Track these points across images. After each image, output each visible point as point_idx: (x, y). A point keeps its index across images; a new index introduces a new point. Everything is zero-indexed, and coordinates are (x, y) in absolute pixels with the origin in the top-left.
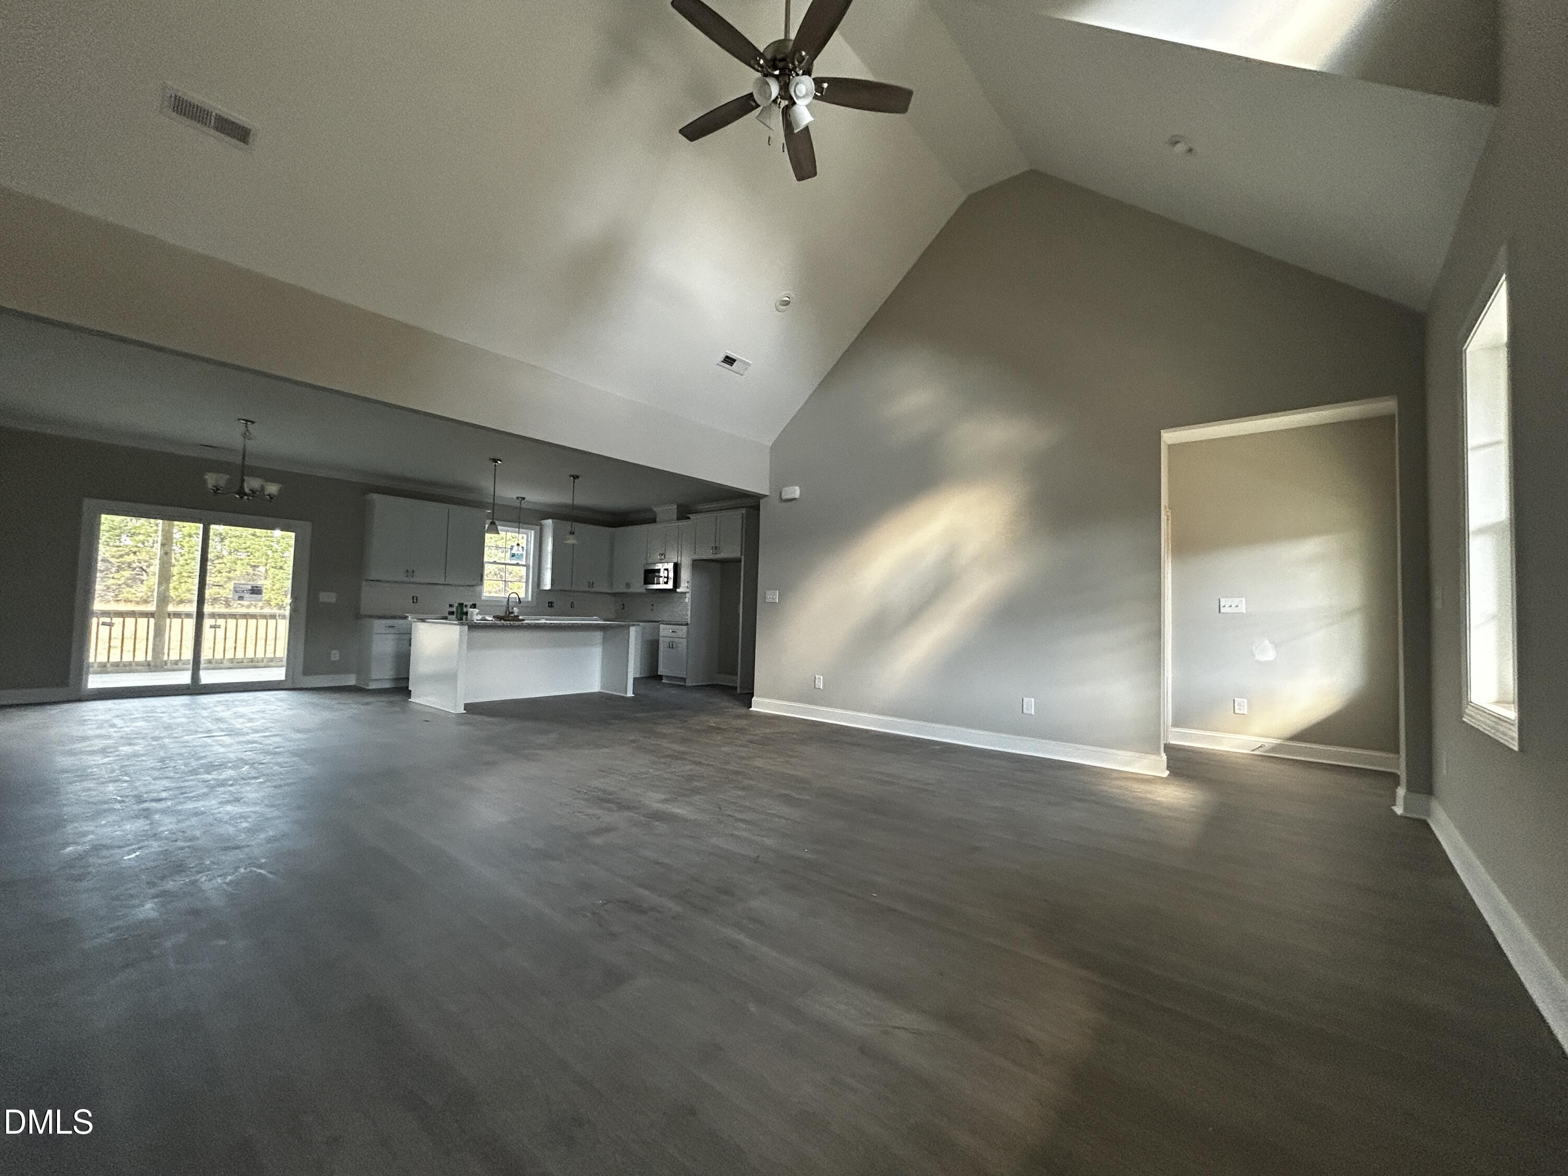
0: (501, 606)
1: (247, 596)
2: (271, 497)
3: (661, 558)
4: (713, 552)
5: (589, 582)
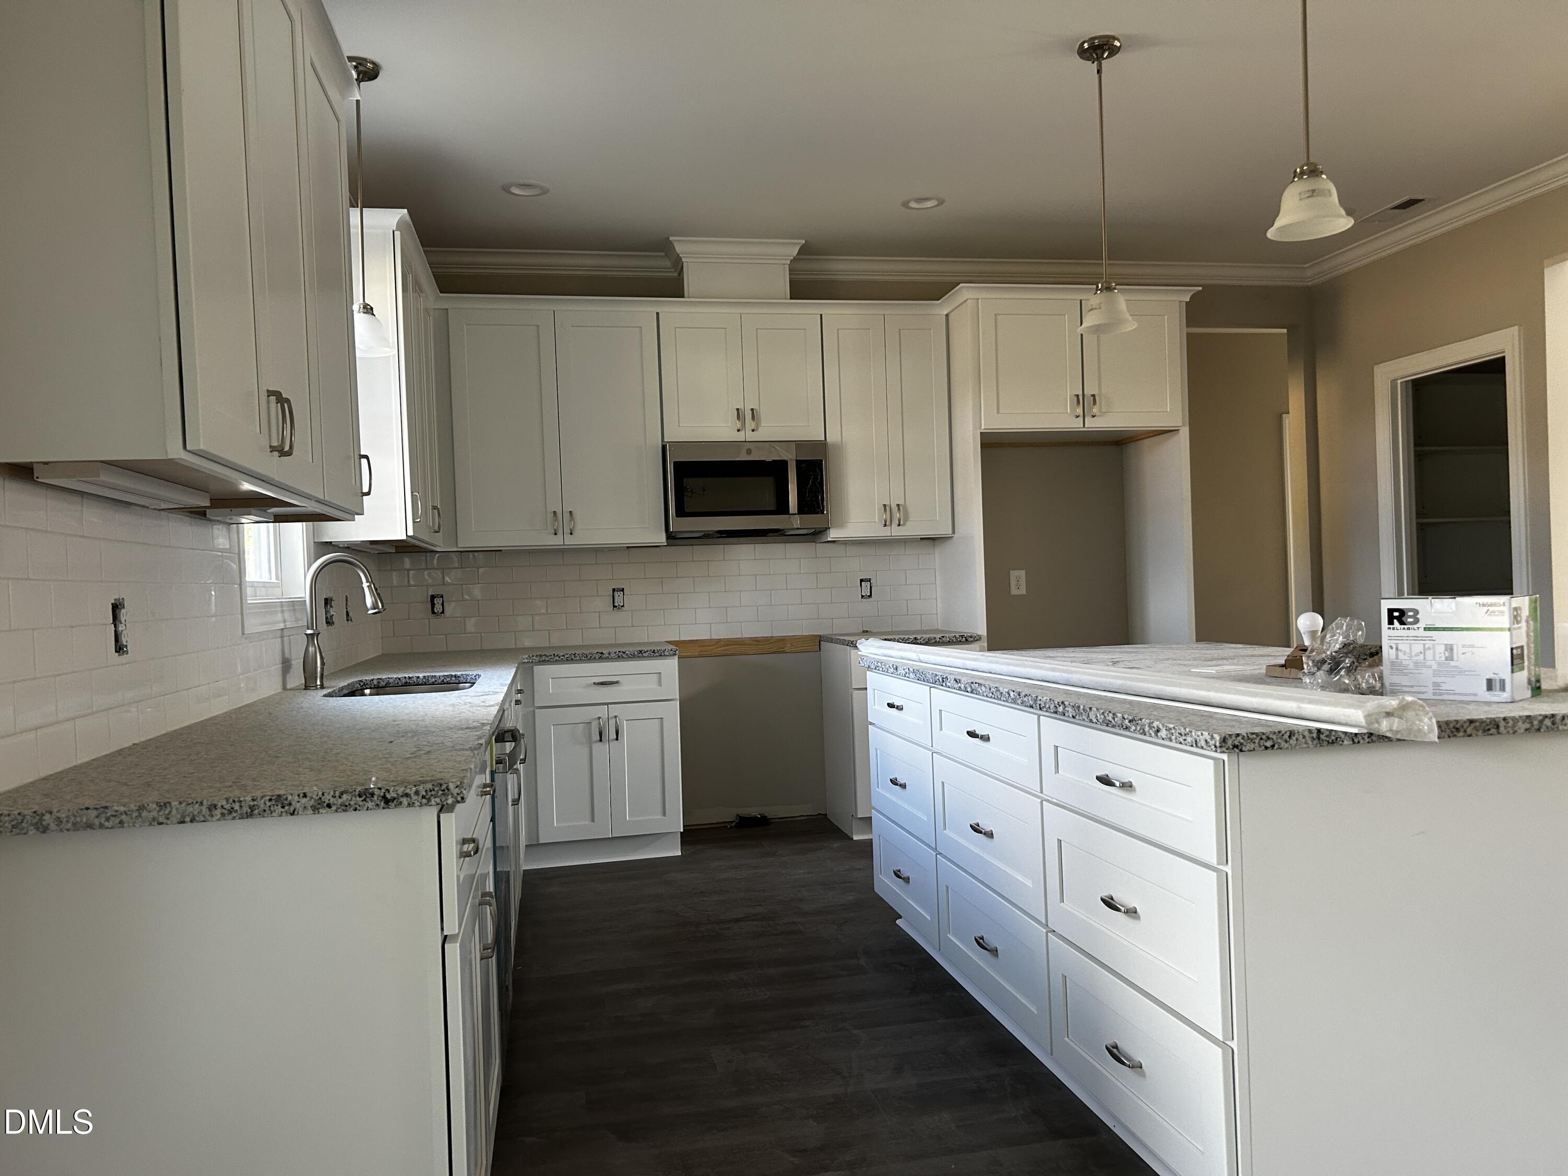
3: (739, 425)
4: (1079, 411)
5: (434, 508)
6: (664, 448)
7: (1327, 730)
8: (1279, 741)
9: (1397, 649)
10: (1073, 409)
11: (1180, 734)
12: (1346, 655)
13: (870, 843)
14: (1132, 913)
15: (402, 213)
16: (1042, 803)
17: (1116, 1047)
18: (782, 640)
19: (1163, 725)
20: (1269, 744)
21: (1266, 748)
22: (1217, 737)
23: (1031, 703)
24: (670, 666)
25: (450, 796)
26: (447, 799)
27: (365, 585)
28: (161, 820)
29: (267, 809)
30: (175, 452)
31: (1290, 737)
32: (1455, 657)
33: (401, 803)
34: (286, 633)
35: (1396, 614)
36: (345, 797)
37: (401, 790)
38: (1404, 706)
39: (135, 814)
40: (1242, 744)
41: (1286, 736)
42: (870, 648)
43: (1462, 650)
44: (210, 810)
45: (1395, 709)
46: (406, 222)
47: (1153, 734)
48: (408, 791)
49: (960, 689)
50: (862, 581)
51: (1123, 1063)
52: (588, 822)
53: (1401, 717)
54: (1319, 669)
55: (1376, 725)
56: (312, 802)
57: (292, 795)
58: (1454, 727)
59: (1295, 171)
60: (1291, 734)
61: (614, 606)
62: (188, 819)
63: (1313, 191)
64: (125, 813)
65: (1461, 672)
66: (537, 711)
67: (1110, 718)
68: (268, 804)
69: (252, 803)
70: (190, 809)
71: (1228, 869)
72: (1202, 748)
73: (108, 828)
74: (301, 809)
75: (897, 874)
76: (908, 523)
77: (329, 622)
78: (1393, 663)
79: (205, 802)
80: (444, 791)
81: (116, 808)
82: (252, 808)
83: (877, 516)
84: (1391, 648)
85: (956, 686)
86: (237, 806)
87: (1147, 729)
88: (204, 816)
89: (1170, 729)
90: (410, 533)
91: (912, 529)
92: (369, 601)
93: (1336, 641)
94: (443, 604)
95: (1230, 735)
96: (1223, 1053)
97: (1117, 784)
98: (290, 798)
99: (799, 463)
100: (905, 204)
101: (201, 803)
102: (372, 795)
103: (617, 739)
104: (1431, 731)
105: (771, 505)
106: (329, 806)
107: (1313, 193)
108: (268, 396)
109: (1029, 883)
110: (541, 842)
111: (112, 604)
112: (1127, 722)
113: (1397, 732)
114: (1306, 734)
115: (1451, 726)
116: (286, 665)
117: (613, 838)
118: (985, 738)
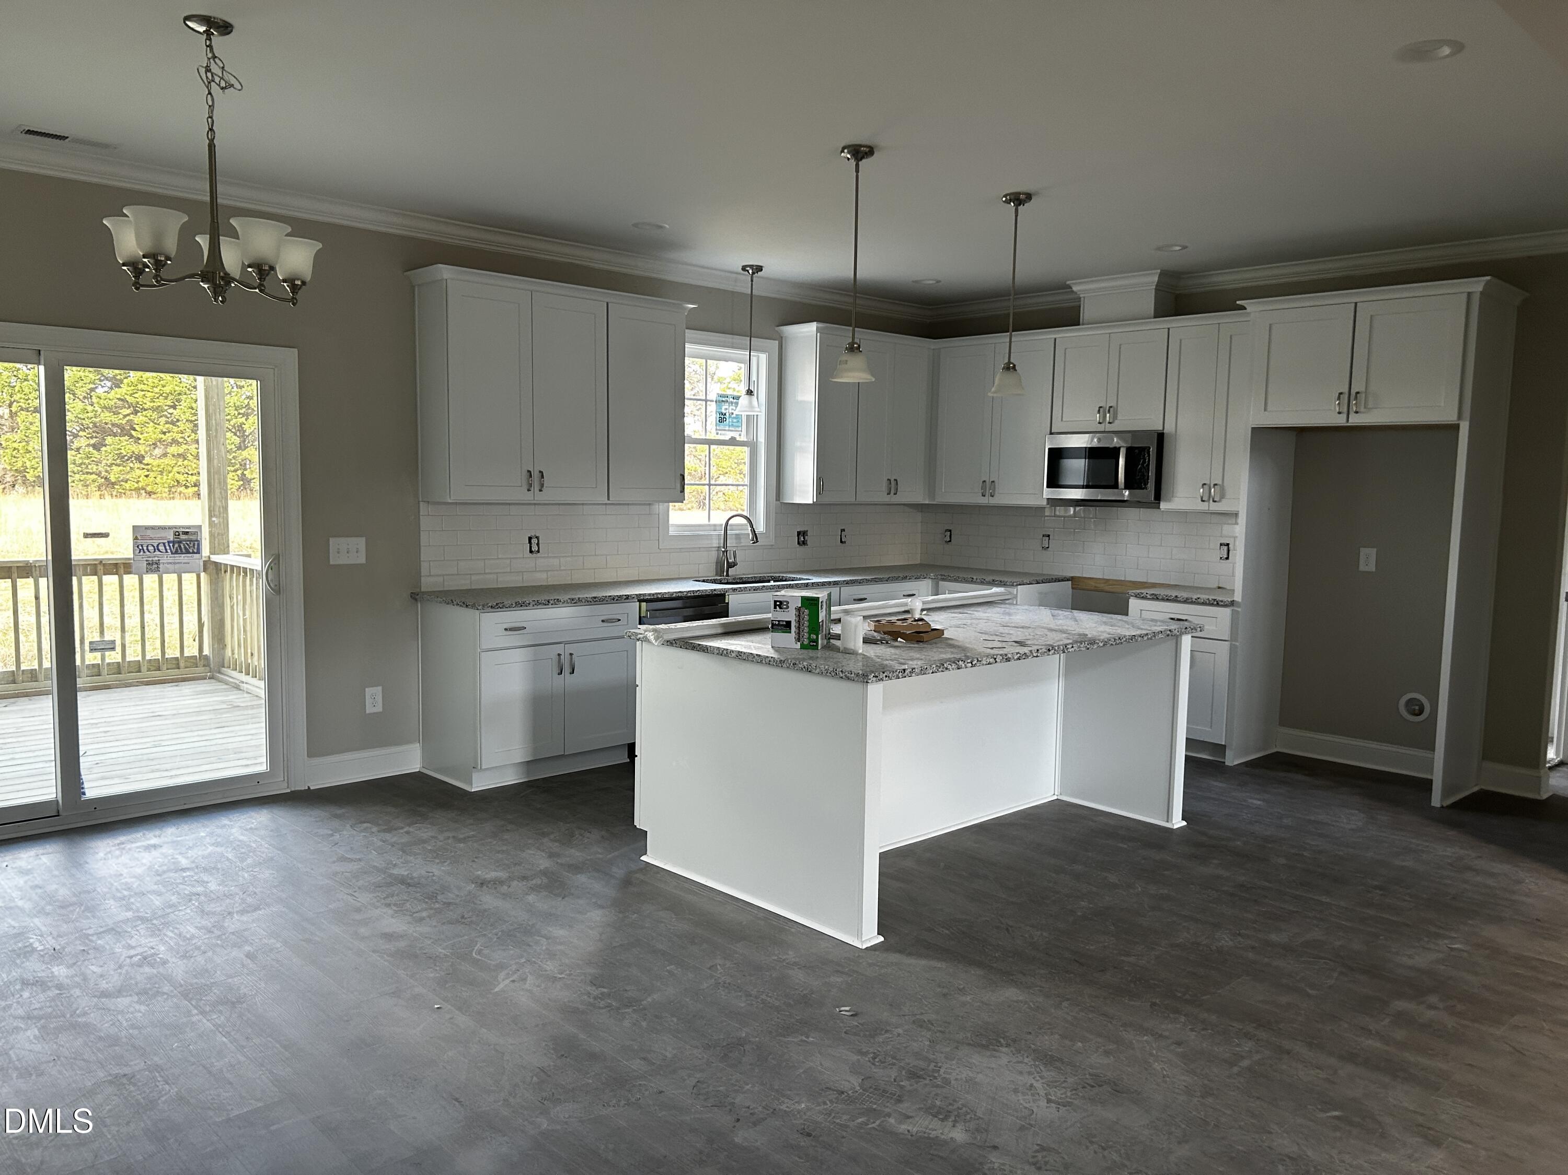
0: (709, 549)
1: (166, 558)
2: (296, 284)
3: (1100, 419)
4: (1343, 408)
10: (1337, 407)
15: (819, 323)
61: (1043, 548)
83: (1199, 493)
99: (1131, 449)
105: (1112, 481)
111: (529, 537)
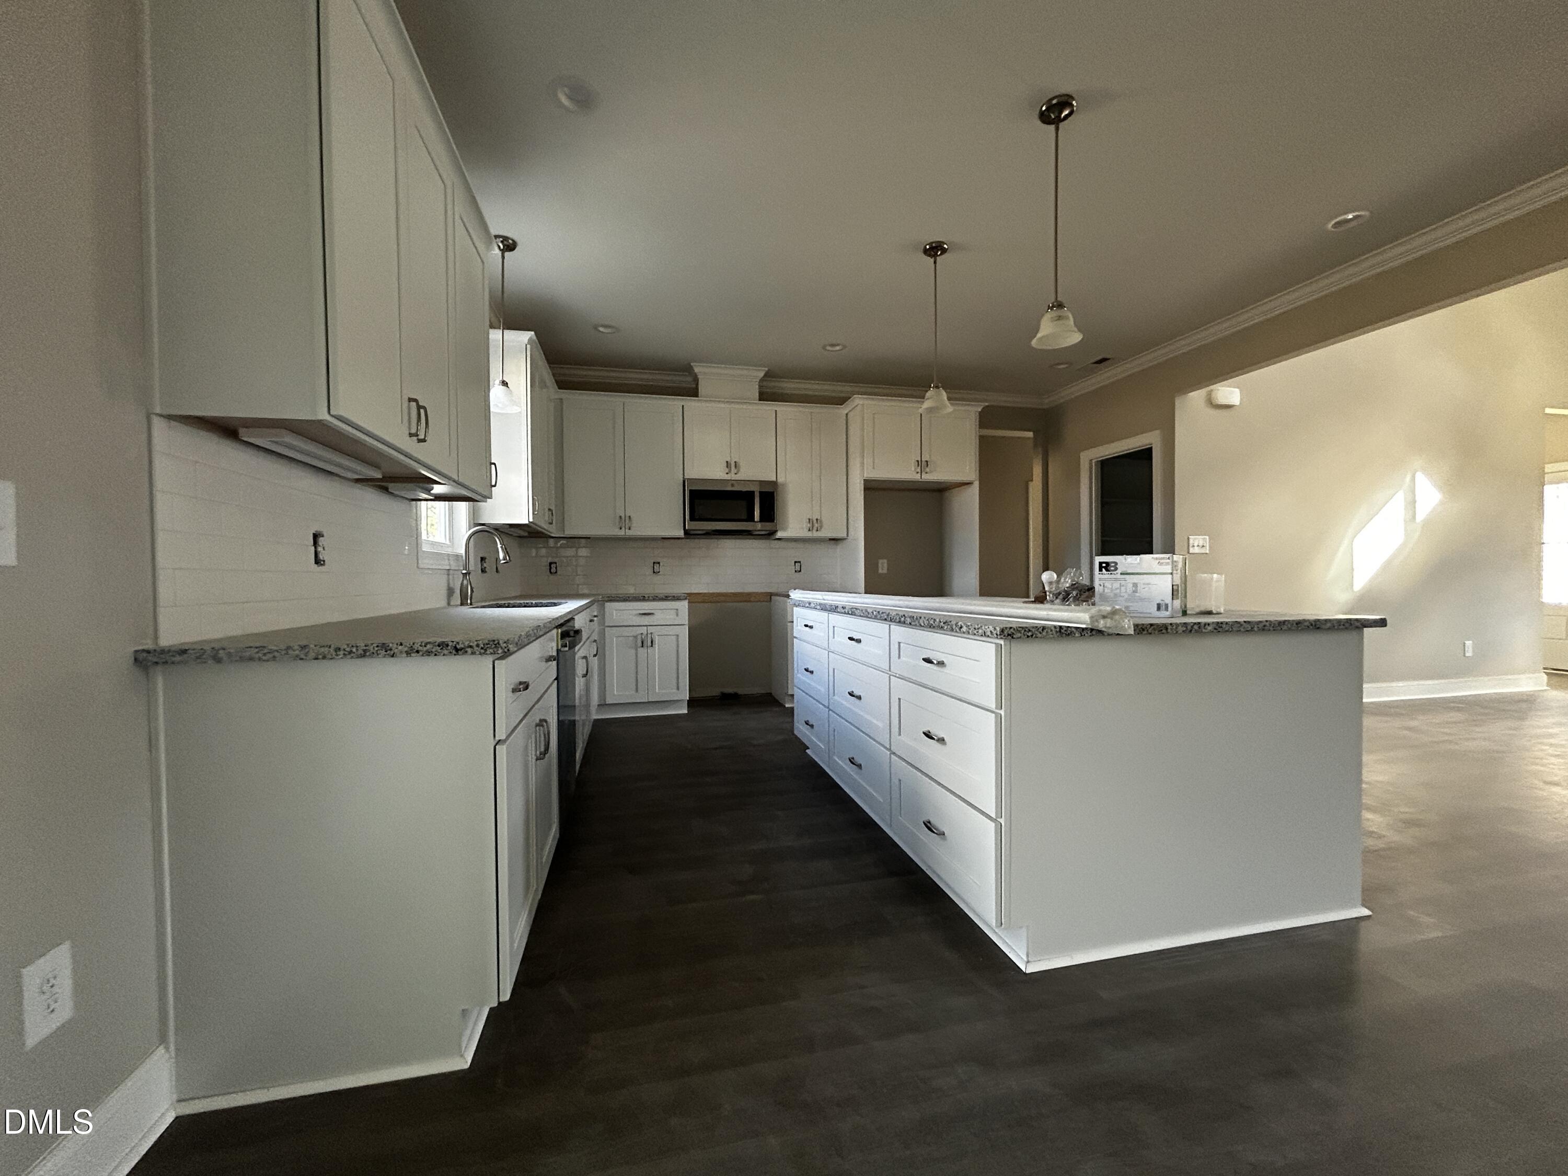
3: (727, 471)
4: (919, 470)
5: (550, 510)
6: (684, 482)
7: (1066, 627)
8: (1036, 632)
9: (1104, 586)
10: (915, 469)
11: (975, 628)
12: (1073, 590)
13: (792, 709)
14: (941, 741)
15: (531, 334)
16: (890, 677)
17: (929, 822)
18: (749, 594)
19: (964, 624)
20: (1030, 634)
21: (1028, 637)
22: (998, 629)
23: (886, 617)
24: (684, 605)
25: (500, 649)
26: (498, 650)
27: (499, 546)
28: (302, 656)
29: (375, 652)
30: (323, 415)
31: (1043, 630)
32: (1138, 591)
33: (466, 652)
34: (451, 572)
35: (1104, 565)
36: (428, 646)
37: (467, 643)
38: (1114, 612)
39: (283, 652)
40: (1013, 634)
41: (1040, 630)
42: (796, 595)
43: (1143, 586)
44: (336, 651)
45: (1108, 614)
46: (533, 340)
47: (958, 630)
48: (471, 644)
49: (845, 613)
50: (795, 562)
51: (933, 832)
52: (634, 692)
53: (1112, 619)
54: (1057, 598)
55: (1096, 624)
56: (406, 649)
57: (393, 643)
58: (1141, 628)
59: (1049, 306)
60: (1044, 628)
61: (654, 572)
62: (320, 657)
63: (1060, 317)
64: (277, 651)
65: (1142, 600)
66: (607, 629)
67: (932, 622)
68: (376, 649)
69: (365, 648)
70: (322, 650)
71: (1002, 712)
72: (988, 636)
73: (264, 661)
74: (398, 653)
75: (807, 723)
76: (823, 529)
77: (483, 571)
78: (1101, 595)
79: (332, 646)
80: (495, 645)
81: (270, 648)
82: (365, 651)
83: (806, 525)
84: (1100, 585)
85: (843, 611)
86: (354, 650)
87: (954, 627)
88: (332, 655)
89: (969, 626)
90: (531, 520)
91: (825, 533)
92: (501, 555)
93: (1066, 583)
94: (556, 568)
95: (1006, 628)
96: (996, 825)
97: (935, 662)
98: (391, 645)
99: (761, 493)
100: (824, 348)
101: (330, 647)
102: (447, 645)
103: (652, 646)
104: (1129, 627)
105: (744, 517)
106: (418, 652)
107: (1060, 318)
108: (409, 402)
109: (880, 724)
110: (607, 703)
111: (314, 534)
112: (942, 623)
113: (1110, 628)
114: (1053, 629)
115: (1140, 627)
116: (450, 592)
117: (649, 702)
118: (859, 641)
